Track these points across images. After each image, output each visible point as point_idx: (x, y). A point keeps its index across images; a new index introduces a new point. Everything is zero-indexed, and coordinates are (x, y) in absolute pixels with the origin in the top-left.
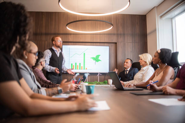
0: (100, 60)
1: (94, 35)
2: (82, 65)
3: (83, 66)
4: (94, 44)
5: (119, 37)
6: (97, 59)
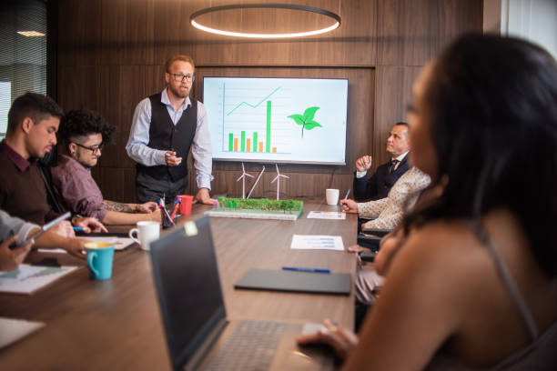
0: (318, 125)
2: (262, 138)
3: (264, 141)
6: (307, 120)
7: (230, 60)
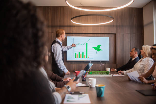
0: (101, 50)
1: (96, 27)
3: (86, 55)
4: (96, 35)
5: (118, 29)
6: (98, 49)
7: (74, 31)
